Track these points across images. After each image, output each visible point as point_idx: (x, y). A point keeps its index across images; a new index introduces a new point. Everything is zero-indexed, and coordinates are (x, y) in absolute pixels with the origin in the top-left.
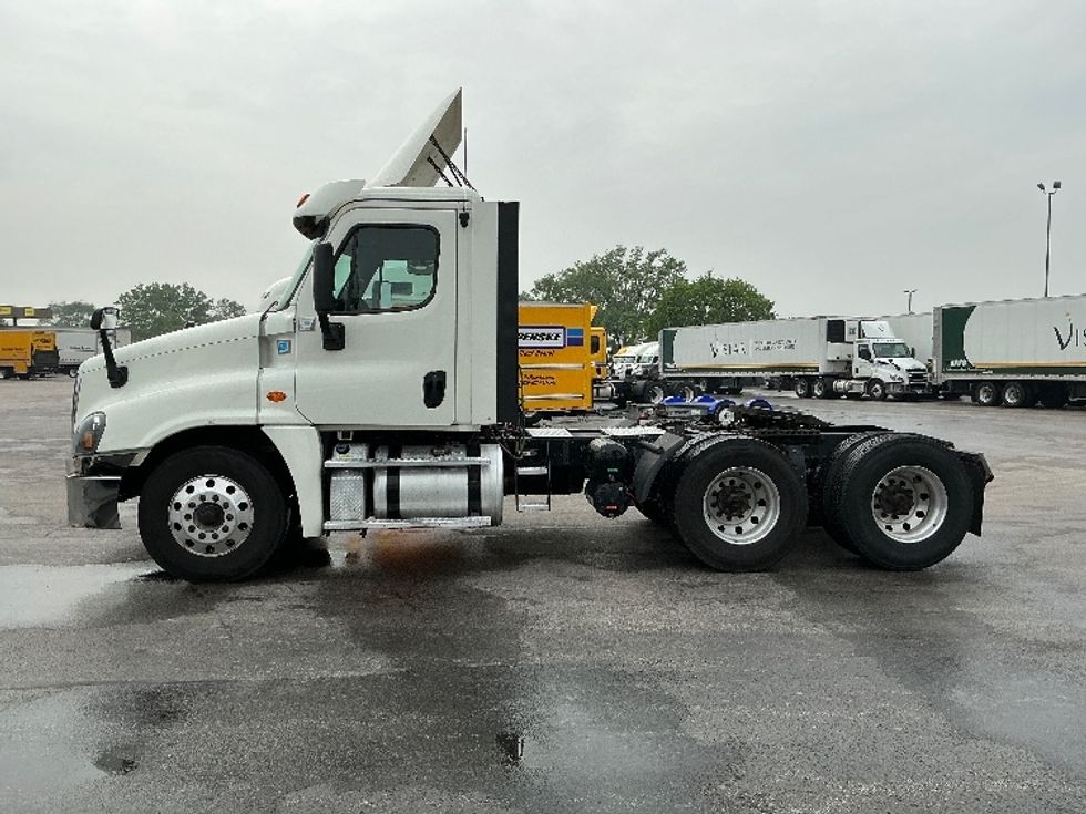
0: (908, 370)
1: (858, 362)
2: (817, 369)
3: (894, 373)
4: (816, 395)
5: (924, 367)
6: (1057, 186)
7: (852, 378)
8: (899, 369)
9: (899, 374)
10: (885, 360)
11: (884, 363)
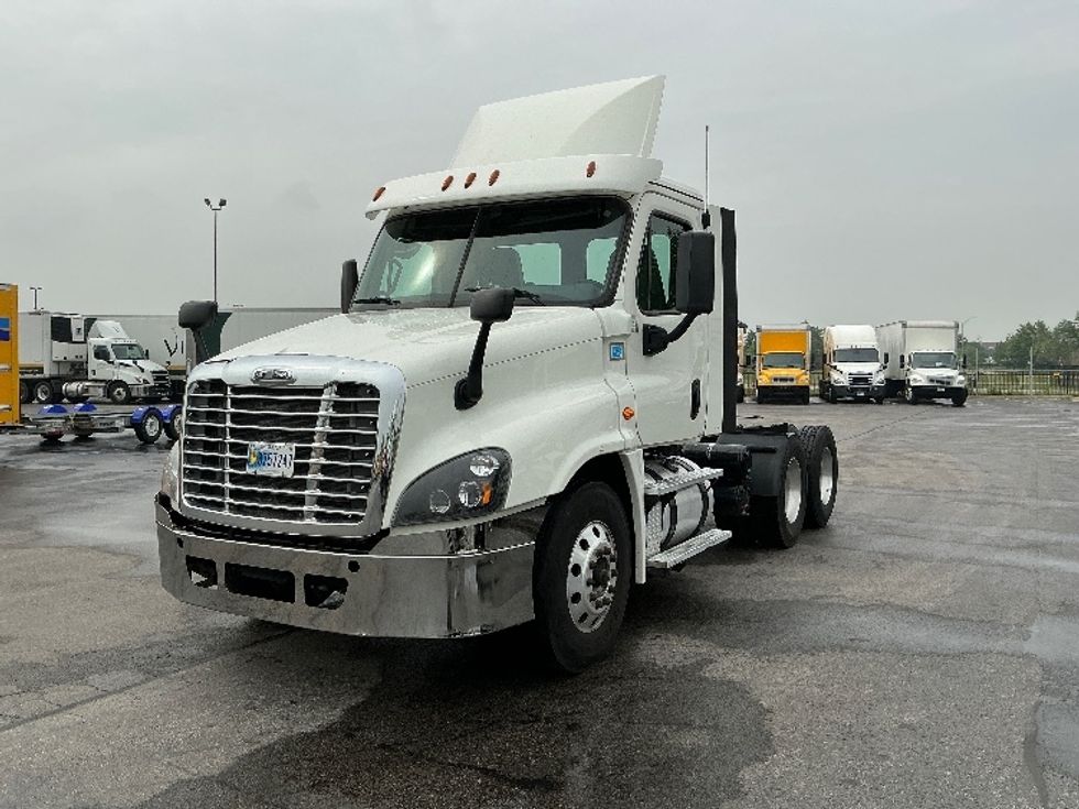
0: (154, 372)
1: (94, 363)
2: (41, 370)
3: (138, 375)
4: (38, 399)
5: (164, 369)
6: (223, 203)
7: (87, 380)
8: (143, 370)
9: (144, 376)
10: (130, 362)
11: (127, 365)
